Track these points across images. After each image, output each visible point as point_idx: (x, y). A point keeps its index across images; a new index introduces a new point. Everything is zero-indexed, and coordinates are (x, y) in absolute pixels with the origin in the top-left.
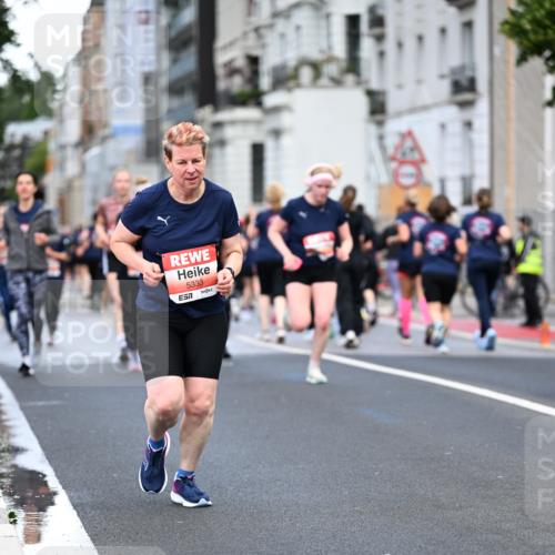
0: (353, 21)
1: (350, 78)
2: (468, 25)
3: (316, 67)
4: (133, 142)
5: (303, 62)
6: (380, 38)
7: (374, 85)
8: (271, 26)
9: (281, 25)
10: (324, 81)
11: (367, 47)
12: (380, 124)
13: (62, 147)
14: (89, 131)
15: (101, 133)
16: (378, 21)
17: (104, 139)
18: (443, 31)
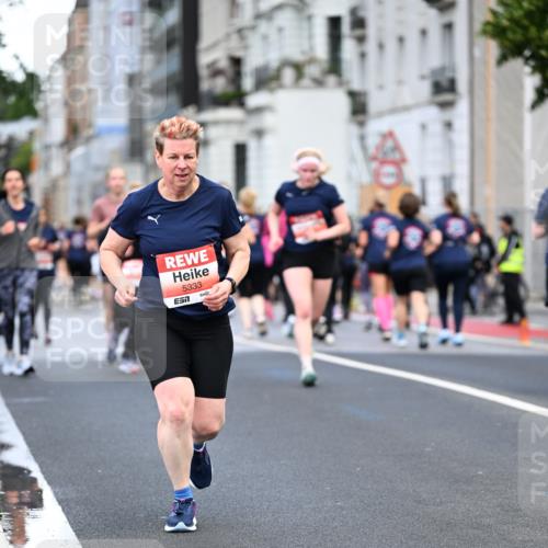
0: (335, 23)
1: (332, 79)
2: (449, 27)
3: (298, 69)
4: (118, 142)
5: (286, 63)
6: (361, 40)
7: (356, 86)
8: (253, 28)
9: (263, 26)
10: (306, 82)
11: (349, 48)
12: (361, 124)
13: (47, 147)
14: (74, 131)
15: (86, 133)
16: (359, 23)
17: (89, 139)
18: (424, 33)
